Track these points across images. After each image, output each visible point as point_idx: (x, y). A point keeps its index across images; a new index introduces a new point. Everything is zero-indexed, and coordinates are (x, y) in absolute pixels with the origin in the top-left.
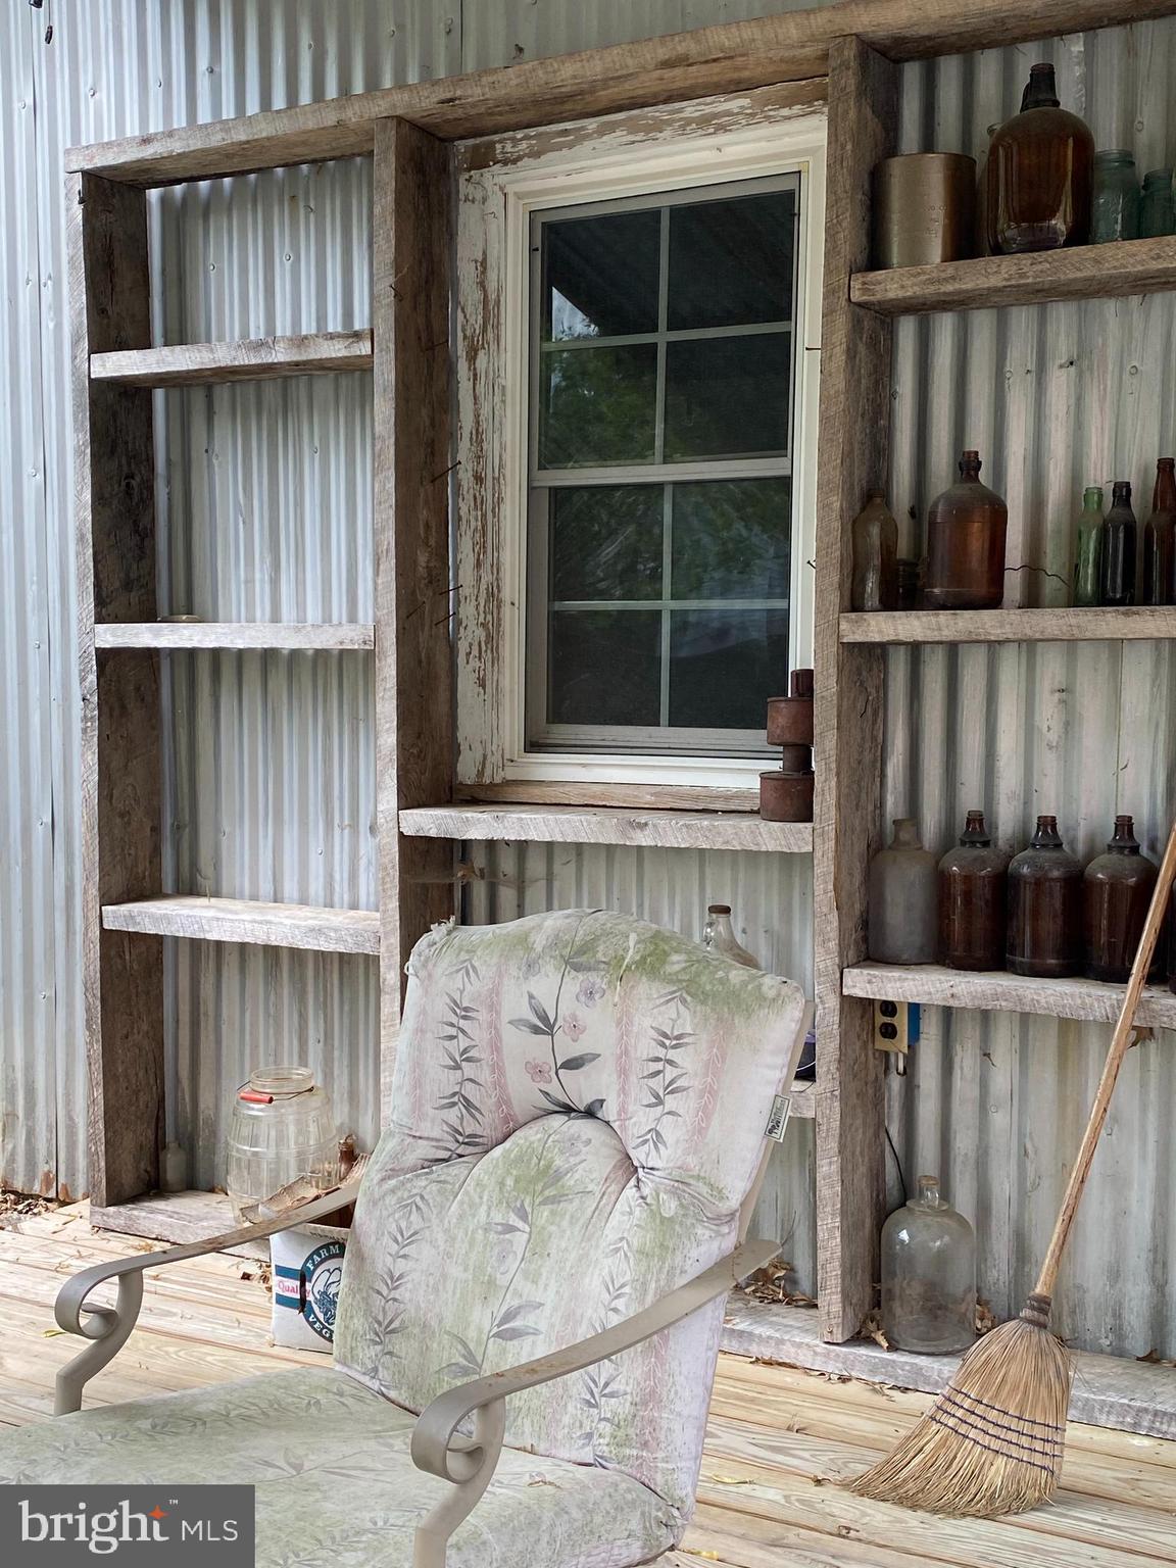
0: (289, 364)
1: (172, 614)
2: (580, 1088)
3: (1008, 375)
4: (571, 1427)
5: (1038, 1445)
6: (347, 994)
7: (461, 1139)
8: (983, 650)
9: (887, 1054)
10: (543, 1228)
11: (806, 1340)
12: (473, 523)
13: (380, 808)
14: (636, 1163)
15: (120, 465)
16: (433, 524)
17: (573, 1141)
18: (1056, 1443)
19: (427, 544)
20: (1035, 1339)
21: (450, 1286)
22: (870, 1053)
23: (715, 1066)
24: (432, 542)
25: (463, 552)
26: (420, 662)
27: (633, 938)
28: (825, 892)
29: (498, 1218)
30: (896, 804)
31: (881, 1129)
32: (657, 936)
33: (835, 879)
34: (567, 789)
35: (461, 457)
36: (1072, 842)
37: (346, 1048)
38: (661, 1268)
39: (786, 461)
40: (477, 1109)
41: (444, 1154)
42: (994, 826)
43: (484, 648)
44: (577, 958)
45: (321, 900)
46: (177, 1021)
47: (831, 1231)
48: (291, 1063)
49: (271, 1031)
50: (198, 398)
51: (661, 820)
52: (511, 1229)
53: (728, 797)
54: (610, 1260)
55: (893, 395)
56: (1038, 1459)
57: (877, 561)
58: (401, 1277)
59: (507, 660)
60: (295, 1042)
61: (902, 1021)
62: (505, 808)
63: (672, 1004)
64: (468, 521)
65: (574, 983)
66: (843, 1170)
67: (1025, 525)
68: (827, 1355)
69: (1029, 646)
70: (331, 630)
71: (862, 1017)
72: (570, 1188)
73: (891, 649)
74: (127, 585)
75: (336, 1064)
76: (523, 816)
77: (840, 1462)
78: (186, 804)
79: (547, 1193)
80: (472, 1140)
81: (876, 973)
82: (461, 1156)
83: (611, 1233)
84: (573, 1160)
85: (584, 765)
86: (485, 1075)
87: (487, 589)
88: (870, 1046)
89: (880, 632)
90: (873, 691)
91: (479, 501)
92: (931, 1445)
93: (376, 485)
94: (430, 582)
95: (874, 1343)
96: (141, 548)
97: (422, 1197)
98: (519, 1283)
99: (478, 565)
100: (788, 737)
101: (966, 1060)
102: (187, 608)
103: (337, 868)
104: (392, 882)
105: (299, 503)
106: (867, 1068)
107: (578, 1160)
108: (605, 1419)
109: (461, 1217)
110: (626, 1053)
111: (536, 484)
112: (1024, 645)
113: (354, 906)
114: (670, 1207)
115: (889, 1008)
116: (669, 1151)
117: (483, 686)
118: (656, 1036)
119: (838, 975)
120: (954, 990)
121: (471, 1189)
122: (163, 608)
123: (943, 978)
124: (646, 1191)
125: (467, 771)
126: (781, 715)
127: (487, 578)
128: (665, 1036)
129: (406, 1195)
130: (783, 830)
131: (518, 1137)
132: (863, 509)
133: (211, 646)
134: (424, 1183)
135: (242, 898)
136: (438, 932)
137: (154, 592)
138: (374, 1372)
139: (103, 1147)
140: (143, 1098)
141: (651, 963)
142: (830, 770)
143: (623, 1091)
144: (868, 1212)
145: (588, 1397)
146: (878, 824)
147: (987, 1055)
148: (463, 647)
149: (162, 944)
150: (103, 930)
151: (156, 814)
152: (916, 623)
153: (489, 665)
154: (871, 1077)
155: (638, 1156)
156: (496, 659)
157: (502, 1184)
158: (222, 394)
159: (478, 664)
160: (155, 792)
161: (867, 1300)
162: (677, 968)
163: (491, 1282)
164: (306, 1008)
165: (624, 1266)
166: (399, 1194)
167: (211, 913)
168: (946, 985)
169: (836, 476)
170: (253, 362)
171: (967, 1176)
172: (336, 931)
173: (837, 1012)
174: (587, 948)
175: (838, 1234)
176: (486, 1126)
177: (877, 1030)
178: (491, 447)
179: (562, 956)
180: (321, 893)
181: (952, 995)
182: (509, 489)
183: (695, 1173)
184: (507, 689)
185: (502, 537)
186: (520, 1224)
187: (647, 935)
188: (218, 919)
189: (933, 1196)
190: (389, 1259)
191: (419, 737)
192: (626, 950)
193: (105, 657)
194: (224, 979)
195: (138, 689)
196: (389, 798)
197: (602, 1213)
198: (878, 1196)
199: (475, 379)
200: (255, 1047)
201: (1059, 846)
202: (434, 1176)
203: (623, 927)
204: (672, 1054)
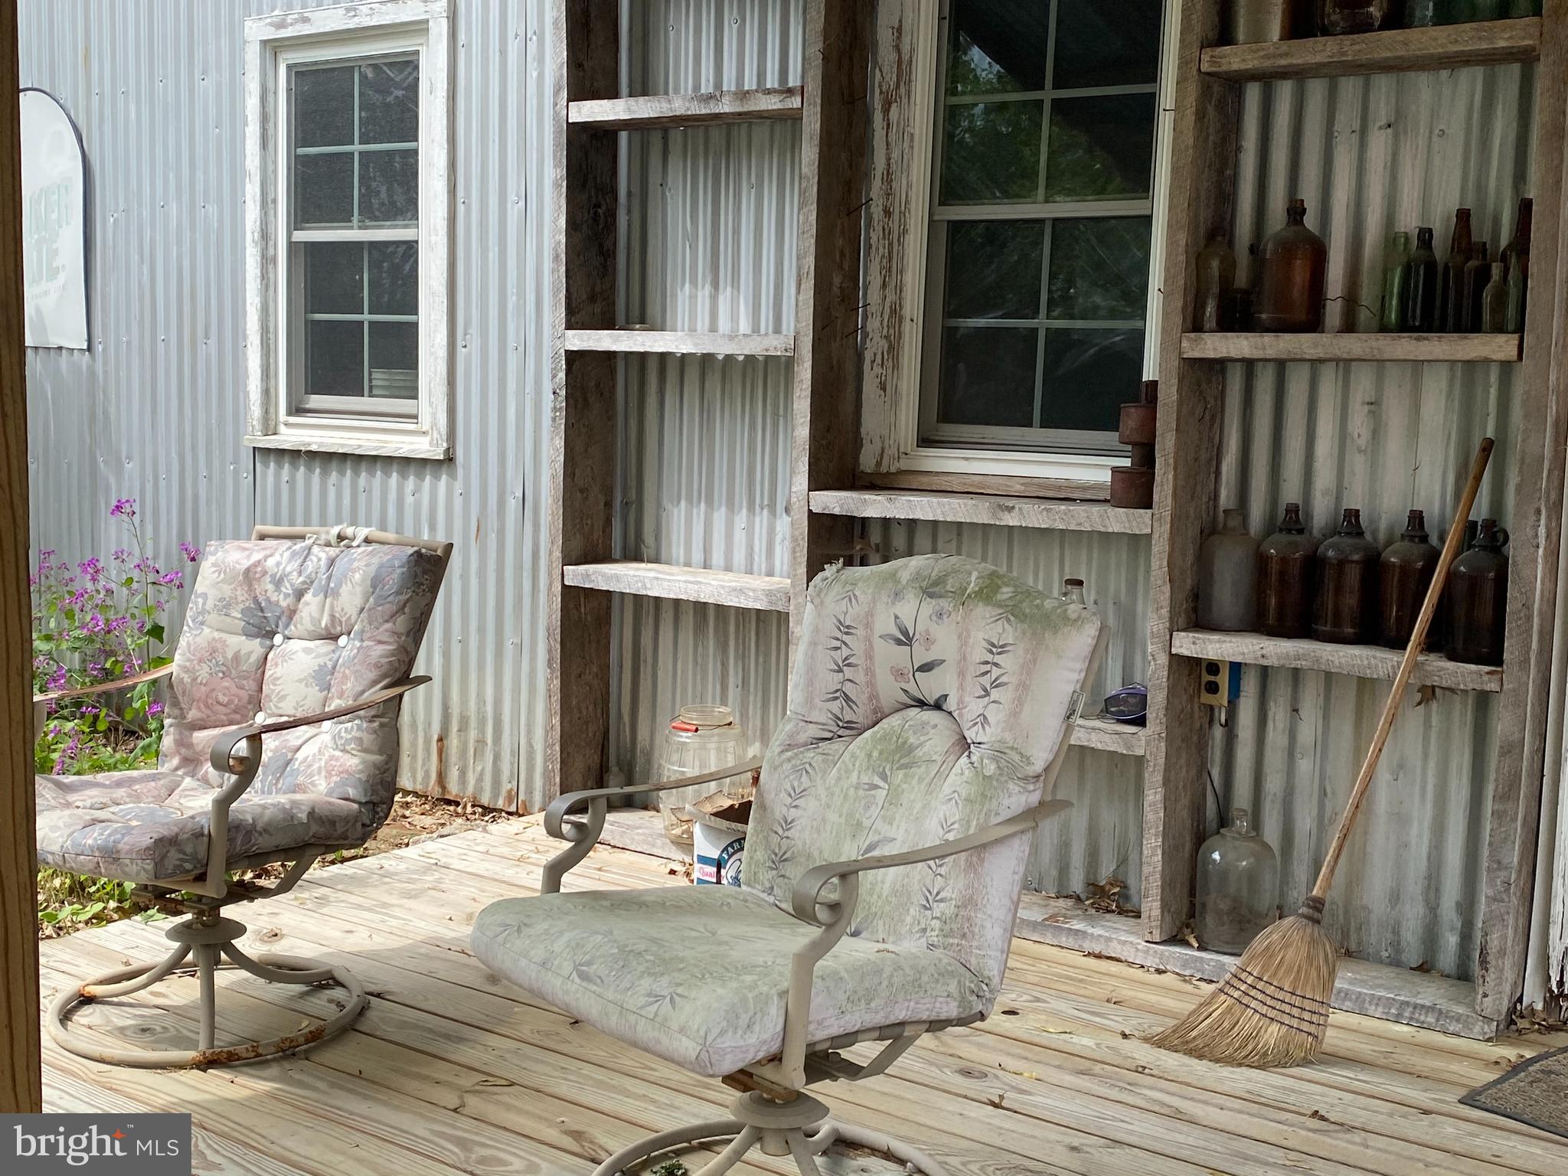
0: (732, 114)
1: (628, 322)
2: (930, 686)
3: (1336, 134)
4: (912, 925)
5: (1306, 1016)
6: (762, 648)
7: (841, 724)
8: (1307, 366)
9: (1211, 708)
10: (899, 786)
11: (1131, 939)
12: (881, 249)
13: (794, 489)
14: (969, 741)
15: (590, 197)
16: (847, 252)
17: (924, 725)
18: (1321, 1014)
19: (841, 267)
20: (1309, 930)
21: (828, 828)
22: (1196, 707)
23: (1029, 667)
24: (846, 266)
25: (871, 275)
26: (832, 367)
27: (975, 575)
28: (1161, 568)
29: (865, 779)
30: (1228, 497)
31: (1203, 770)
32: (993, 575)
33: (1170, 556)
34: (950, 478)
35: (873, 195)
36: (1374, 533)
37: (760, 693)
38: (981, 811)
39: (1148, 203)
40: (853, 702)
41: (829, 735)
42: (1309, 516)
43: (886, 357)
44: (931, 589)
45: (743, 568)
46: (621, 667)
47: (1154, 849)
48: (714, 702)
49: (699, 677)
50: (656, 139)
51: (1026, 506)
52: (876, 787)
53: (1084, 488)
54: (944, 807)
55: (1239, 149)
56: (1305, 1027)
57: (1215, 289)
58: (793, 821)
59: (905, 367)
60: (718, 687)
61: (1223, 679)
62: (897, 492)
63: (1000, 622)
64: (877, 249)
65: (929, 607)
66: (1166, 799)
67: (1346, 261)
68: (1147, 952)
69: (1345, 364)
70: (759, 338)
71: (1189, 675)
72: (919, 758)
73: (1229, 364)
74: (592, 298)
75: (751, 707)
76: (912, 498)
77: (1146, 1026)
78: (633, 483)
79: (902, 761)
80: (849, 726)
81: (1200, 636)
82: (840, 737)
83: (947, 789)
84: (922, 738)
85: (967, 459)
86: (860, 677)
87: (891, 307)
88: (1196, 699)
89: (1215, 349)
90: (1212, 401)
91: (887, 232)
92: (1219, 1011)
93: (801, 217)
94: (843, 300)
95: (1188, 944)
96: (605, 266)
97: (810, 764)
98: (879, 825)
99: (884, 285)
100: (1137, 438)
101: (1278, 714)
102: (641, 318)
103: (757, 542)
104: (802, 551)
105: (737, 231)
106: (1192, 717)
107: (926, 738)
108: (936, 918)
109: (839, 779)
110: (964, 658)
111: (936, 218)
112: (1341, 364)
113: (770, 573)
114: (991, 768)
115: (1213, 667)
116: (993, 729)
117: (884, 389)
118: (987, 646)
119: (1168, 637)
120: (1264, 652)
121: (847, 760)
122: (621, 317)
123: (1255, 641)
124: (974, 758)
125: (867, 461)
126: (1131, 418)
127: (891, 297)
128: (993, 645)
129: (798, 763)
130: (1127, 514)
131: (884, 723)
132: (1206, 246)
133: (660, 351)
134: (812, 755)
135: (678, 564)
136: (830, 570)
137: (614, 304)
138: (770, 890)
139: (559, 766)
140: (592, 728)
141: (987, 593)
142: (1169, 465)
143: (961, 687)
144: (1188, 838)
145: (925, 903)
146: (1211, 513)
147: (1296, 710)
148: (868, 356)
149: (610, 601)
150: (564, 586)
151: (608, 491)
152: (1245, 343)
153: (890, 371)
154: (1197, 725)
155: (970, 735)
156: (896, 366)
157: (870, 756)
158: (676, 136)
159: (880, 371)
160: (609, 473)
161: (1185, 910)
162: (1005, 597)
163: (859, 824)
164: (728, 658)
165: (955, 809)
166: (794, 762)
167: (652, 574)
168: (1257, 648)
169: (1183, 217)
170: (703, 112)
171: (1275, 813)
172: (754, 591)
173: (1166, 668)
174: (939, 581)
175: (1159, 852)
176: (860, 715)
177: (1203, 687)
178: (900, 185)
179: (921, 587)
180: (743, 561)
181: (1263, 656)
182: (913, 220)
183: (1010, 745)
184: (904, 393)
185: (905, 263)
186: (881, 784)
187: (986, 573)
188: (657, 579)
189: (1242, 825)
190: (784, 810)
191: (828, 431)
192: (969, 584)
193: (572, 357)
194: (661, 633)
195: (598, 385)
196: (802, 481)
197: (941, 776)
198: (1198, 826)
199: (888, 128)
200: (684, 690)
201: (1360, 534)
202: (820, 750)
203: (968, 567)
204: (997, 659)
